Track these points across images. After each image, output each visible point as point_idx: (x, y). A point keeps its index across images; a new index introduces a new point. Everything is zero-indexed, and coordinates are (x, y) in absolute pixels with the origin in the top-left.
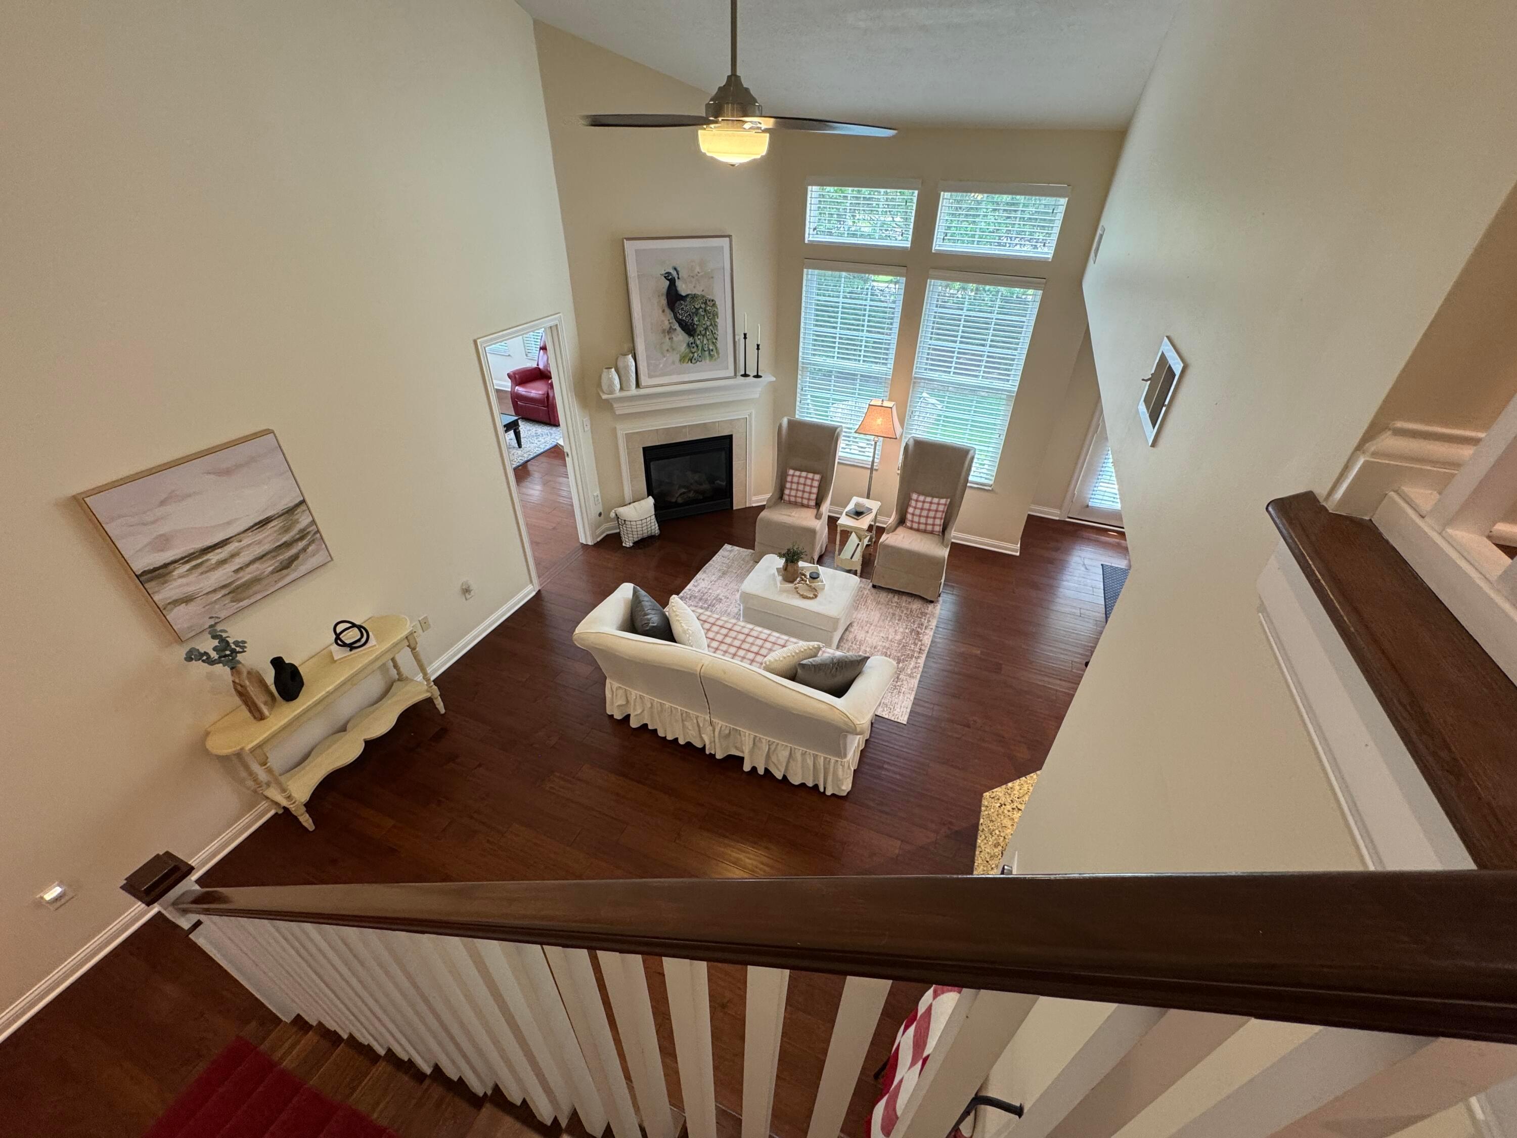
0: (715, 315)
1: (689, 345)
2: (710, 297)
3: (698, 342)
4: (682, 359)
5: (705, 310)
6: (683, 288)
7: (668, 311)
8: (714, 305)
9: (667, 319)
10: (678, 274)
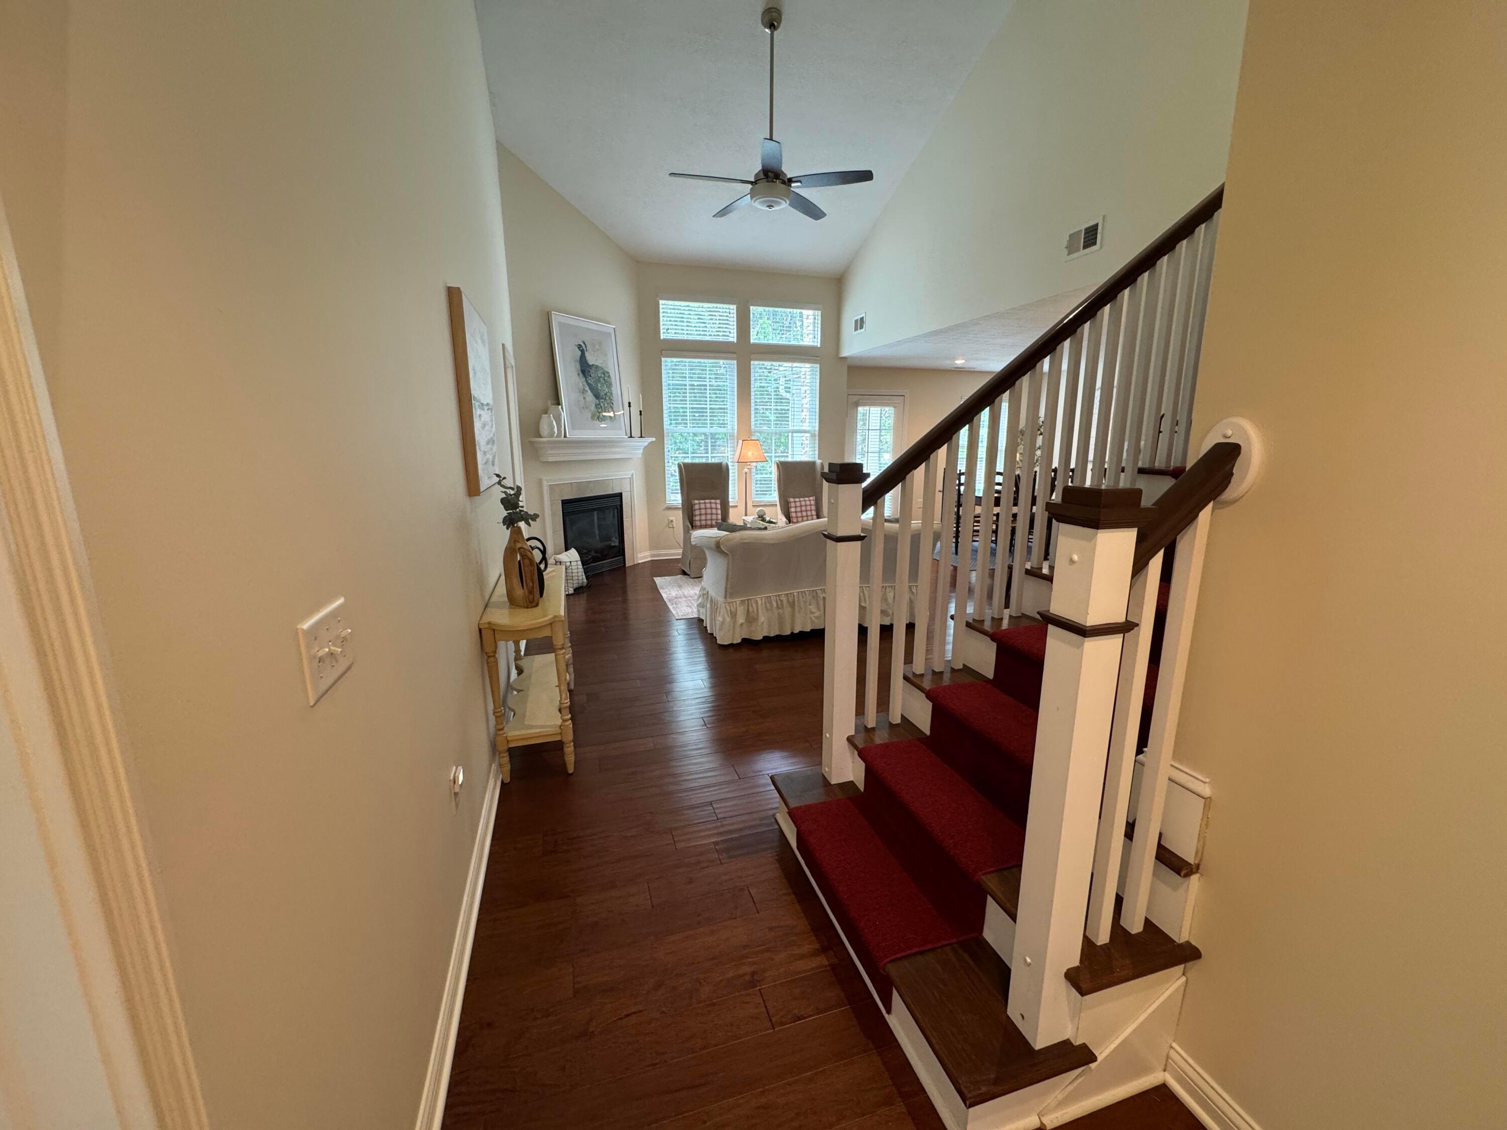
0: (611, 384)
1: (596, 405)
2: (606, 369)
3: (602, 404)
4: (593, 418)
5: (604, 380)
6: (591, 359)
7: (581, 375)
8: (609, 376)
9: (580, 381)
10: (586, 347)
